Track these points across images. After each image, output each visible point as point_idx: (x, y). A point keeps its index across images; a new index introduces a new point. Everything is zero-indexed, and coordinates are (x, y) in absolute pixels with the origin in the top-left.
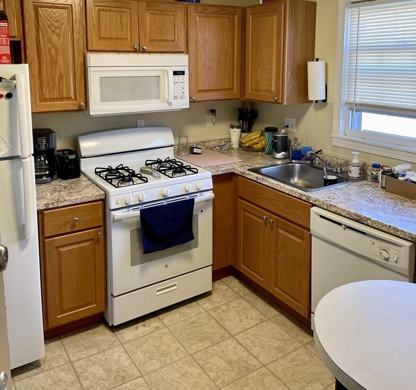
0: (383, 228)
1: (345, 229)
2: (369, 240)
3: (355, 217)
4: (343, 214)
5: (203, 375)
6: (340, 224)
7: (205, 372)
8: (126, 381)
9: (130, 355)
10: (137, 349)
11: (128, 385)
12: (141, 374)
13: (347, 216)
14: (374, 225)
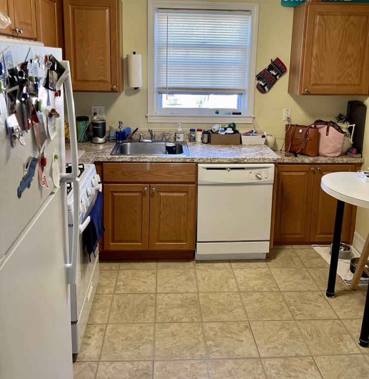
0: (256, 161)
1: (229, 171)
2: (247, 171)
3: (234, 160)
4: (225, 161)
5: (183, 325)
6: (224, 169)
7: (180, 322)
8: (151, 373)
9: (119, 360)
10: (116, 353)
11: (156, 373)
12: (151, 361)
13: (228, 162)
14: (249, 162)
